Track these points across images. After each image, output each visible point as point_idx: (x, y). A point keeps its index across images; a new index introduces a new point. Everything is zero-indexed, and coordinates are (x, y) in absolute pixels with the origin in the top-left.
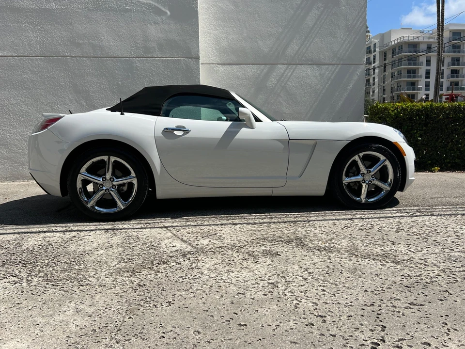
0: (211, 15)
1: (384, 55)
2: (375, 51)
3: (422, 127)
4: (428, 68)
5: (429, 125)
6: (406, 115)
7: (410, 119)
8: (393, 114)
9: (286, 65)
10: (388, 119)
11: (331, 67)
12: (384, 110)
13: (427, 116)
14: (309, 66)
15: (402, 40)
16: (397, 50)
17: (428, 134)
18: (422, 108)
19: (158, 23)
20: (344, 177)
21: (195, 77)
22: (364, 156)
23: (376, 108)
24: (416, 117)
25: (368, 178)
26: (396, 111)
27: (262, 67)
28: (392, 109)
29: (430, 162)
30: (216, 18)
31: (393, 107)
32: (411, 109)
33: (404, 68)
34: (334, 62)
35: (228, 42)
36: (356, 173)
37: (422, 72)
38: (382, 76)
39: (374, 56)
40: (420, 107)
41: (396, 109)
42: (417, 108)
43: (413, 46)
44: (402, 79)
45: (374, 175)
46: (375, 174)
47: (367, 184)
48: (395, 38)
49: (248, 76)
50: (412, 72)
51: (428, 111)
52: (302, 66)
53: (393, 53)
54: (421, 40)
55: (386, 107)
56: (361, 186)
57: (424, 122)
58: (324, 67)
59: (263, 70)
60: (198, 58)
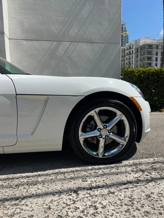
0: (16, 5)
1: (137, 50)
2: (133, 48)
3: (155, 84)
4: (157, 56)
5: (159, 82)
6: (145, 76)
7: (148, 78)
8: (137, 75)
9: (69, 42)
10: (134, 78)
12: (132, 72)
13: (158, 76)
14: (85, 43)
15: (145, 43)
16: (143, 48)
17: (159, 88)
18: (155, 71)
20: (80, 133)
21: (2, 46)
22: (100, 111)
23: (127, 71)
24: (151, 77)
25: (104, 133)
26: (139, 73)
28: (136, 72)
29: (159, 105)
30: (20, 7)
31: (137, 71)
32: (148, 72)
33: (146, 56)
34: (100, 42)
35: (29, 25)
36: (93, 128)
37: (154, 59)
38: (136, 60)
39: (133, 50)
40: (154, 70)
41: (139, 71)
42: (152, 71)
43: (150, 46)
44: (145, 62)
45: (110, 130)
46: (112, 128)
47: (103, 138)
48: (142, 42)
49: (45, 49)
50: (149, 58)
51: (159, 73)
52: (81, 43)
53: (141, 49)
54: (154, 43)
55: (133, 70)
56: (98, 141)
57: (156, 80)
58: (95, 44)
60: (3, 33)
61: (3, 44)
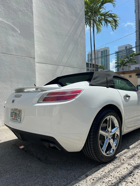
11: (77, 69)
19: (14, 36)
27: (54, 66)
34: (77, 67)
59: (55, 67)
60: (34, 58)
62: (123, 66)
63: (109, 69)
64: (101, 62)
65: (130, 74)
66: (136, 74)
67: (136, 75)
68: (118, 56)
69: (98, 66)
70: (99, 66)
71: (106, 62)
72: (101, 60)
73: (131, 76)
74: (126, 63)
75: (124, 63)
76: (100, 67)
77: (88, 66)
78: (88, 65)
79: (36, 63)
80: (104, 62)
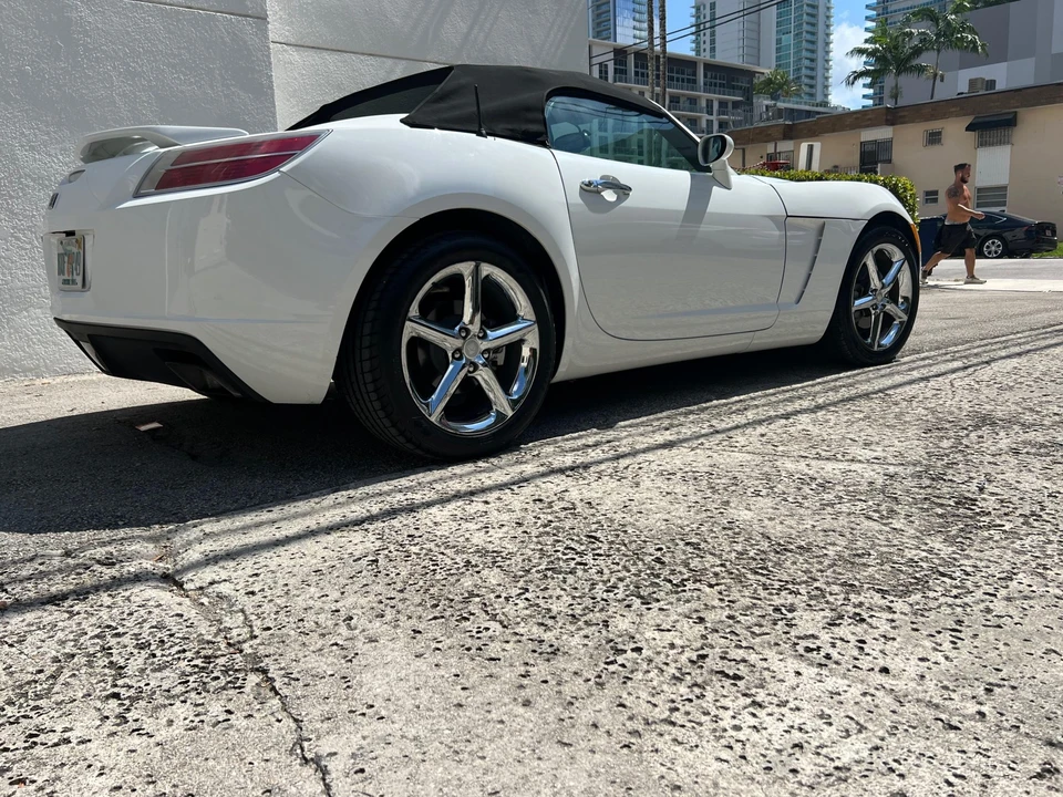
20: (853, 298)
25: (880, 299)
45: (888, 292)
60: (262, 18)
61: (264, 61)
62: (899, 73)
63: (826, 96)
64: (778, 50)
65: (935, 125)
66: (968, 120)
67: (968, 129)
68: (885, 8)
69: (755, 81)
70: (762, 79)
71: (809, 55)
72: (779, 41)
73: (940, 133)
74: (917, 52)
75: (907, 50)
76: (769, 82)
77: (695, 81)
78: (694, 74)
79: (272, 46)
80: (798, 52)
